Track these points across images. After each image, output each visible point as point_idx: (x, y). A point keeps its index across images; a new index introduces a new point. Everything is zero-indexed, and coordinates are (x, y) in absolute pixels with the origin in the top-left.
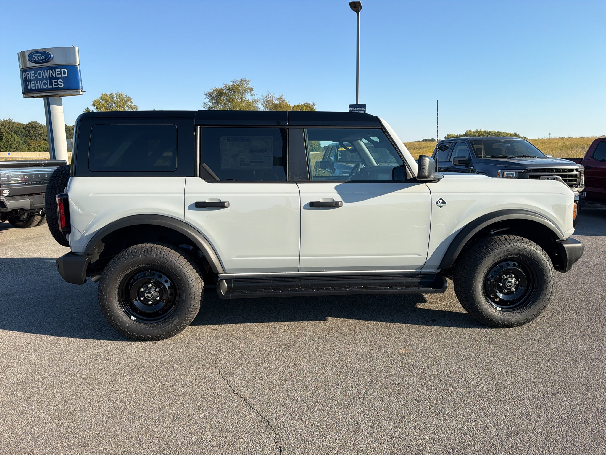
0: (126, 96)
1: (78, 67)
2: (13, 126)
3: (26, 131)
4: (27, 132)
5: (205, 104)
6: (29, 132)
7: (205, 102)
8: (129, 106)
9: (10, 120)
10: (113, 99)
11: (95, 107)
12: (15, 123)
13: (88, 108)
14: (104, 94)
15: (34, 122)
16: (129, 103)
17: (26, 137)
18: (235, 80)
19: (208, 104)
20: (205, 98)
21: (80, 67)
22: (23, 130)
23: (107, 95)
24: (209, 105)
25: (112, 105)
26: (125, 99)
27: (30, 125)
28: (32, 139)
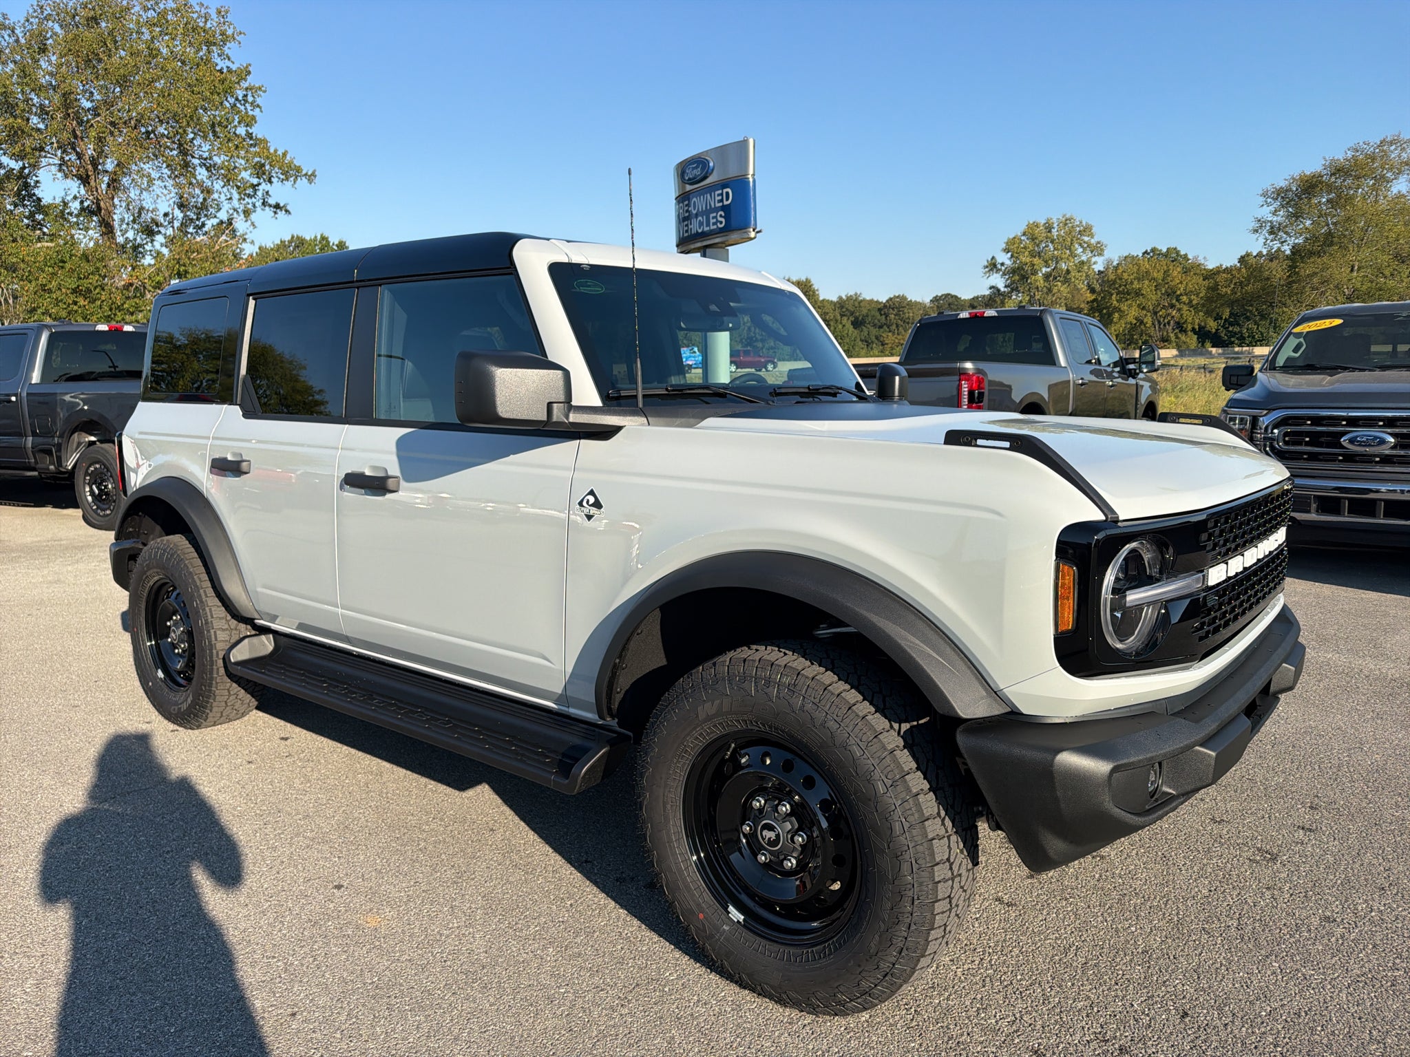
0: (1081, 222)
1: (751, 180)
2: (860, 307)
3: (881, 315)
4: (884, 317)
5: (1259, 221)
6: (886, 317)
7: (1259, 217)
8: (1086, 245)
9: (856, 294)
10: (1050, 232)
11: (1010, 254)
12: (864, 300)
13: (993, 258)
14: (1031, 222)
15: (898, 297)
16: (1086, 239)
17: (881, 327)
18: (1361, 144)
19: (1269, 219)
20: (1263, 205)
21: (754, 181)
22: (877, 314)
23: (1037, 226)
24: (1271, 222)
25: (1047, 246)
26: (1078, 229)
27: (890, 303)
28: (890, 331)
